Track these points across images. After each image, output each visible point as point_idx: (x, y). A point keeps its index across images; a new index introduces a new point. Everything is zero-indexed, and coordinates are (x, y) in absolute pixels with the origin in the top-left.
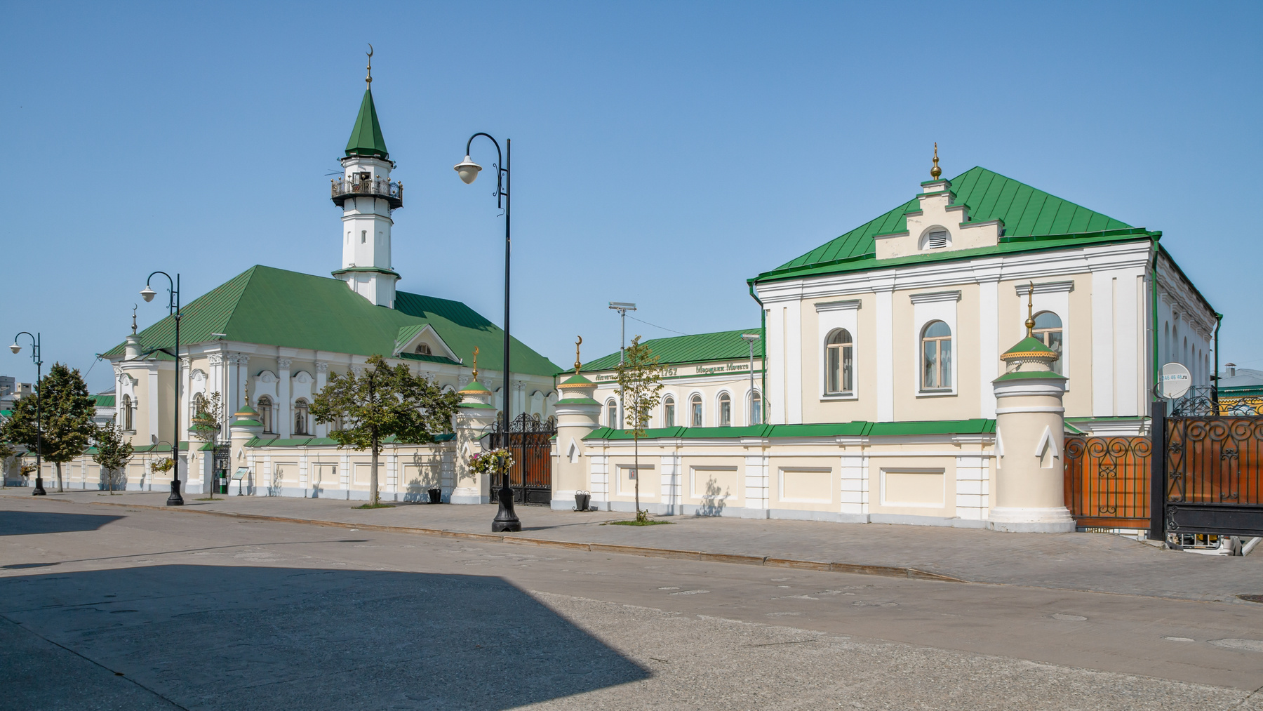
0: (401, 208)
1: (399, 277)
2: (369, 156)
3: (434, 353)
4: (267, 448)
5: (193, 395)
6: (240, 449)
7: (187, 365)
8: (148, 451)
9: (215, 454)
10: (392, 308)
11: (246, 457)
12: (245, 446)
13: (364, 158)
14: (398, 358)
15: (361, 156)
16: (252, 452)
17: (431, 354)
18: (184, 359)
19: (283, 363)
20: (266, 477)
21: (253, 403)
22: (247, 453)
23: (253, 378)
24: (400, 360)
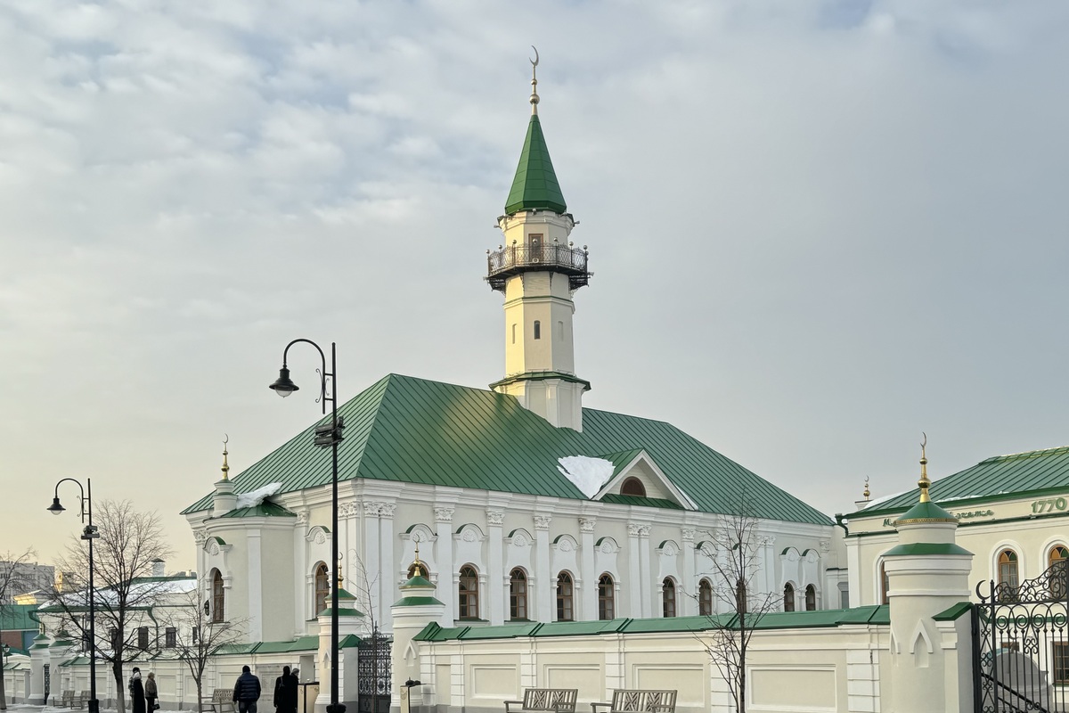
0: (586, 286)
1: (587, 386)
2: (542, 211)
3: (651, 493)
4: (456, 642)
5: (312, 565)
6: (409, 645)
7: (303, 520)
8: (251, 653)
9: (359, 653)
10: (580, 431)
11: (418, 657)
12: (416, 639)
13: (535, 213)
14: (600, 501)
15: (531, 211)
16: (426, 649)
17: (645, 494)
18: (297, 511)
19: (442, 512)
20: (456, 690)
21: (401, 573)
22: (419, 650)
23: (400, 535)
24: (602, 505)
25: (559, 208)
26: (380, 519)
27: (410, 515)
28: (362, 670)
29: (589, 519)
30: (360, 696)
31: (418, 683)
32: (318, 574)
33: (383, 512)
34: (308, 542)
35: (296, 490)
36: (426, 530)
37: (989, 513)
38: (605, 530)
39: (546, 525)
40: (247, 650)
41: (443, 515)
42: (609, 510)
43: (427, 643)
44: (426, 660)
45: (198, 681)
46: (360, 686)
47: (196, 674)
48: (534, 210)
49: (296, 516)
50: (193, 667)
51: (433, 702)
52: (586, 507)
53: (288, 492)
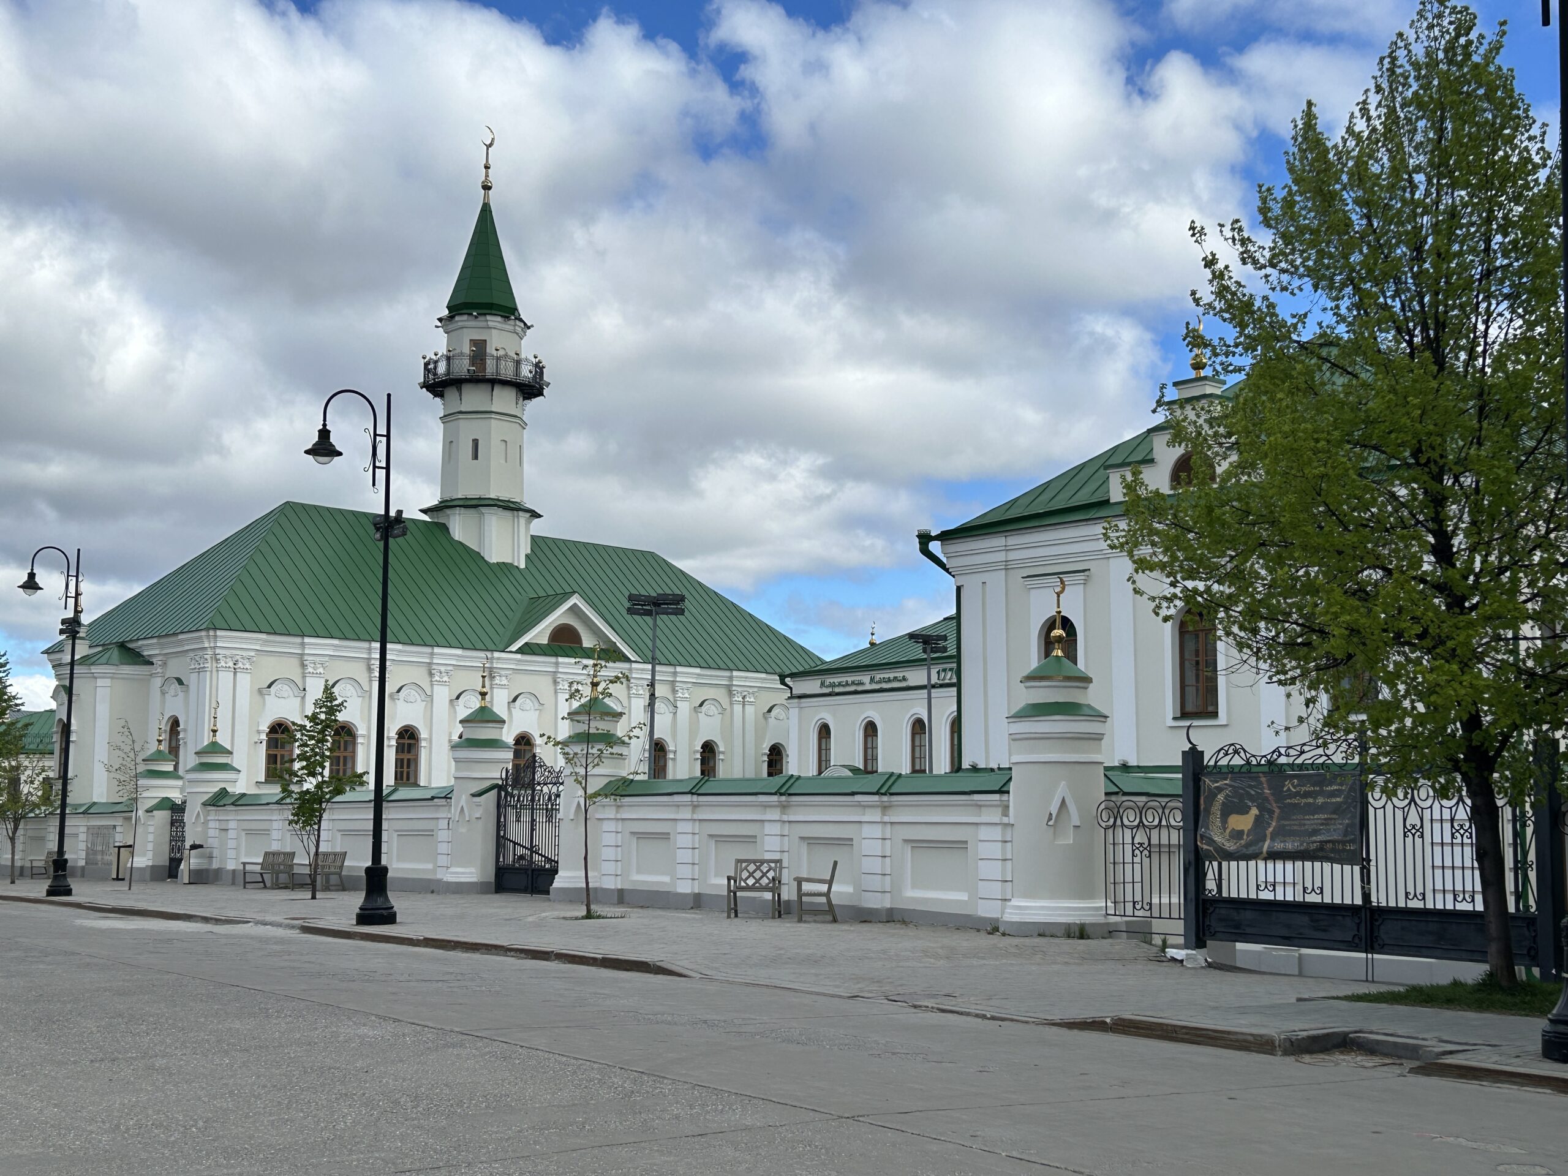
0: (541, 398)
1: (535, 515)
2: (485, 314)
3: (588, 642)
4: (233, 808)
5: (166, 718)
6: (199, 809)
7: (159, 670)
8: (83, 813)
9: (172, 816)
10: (522, 566)
11: (206, 822)
12: (204, 804)
13: (476, 317)
14: (516, 652)
15: (471, 314)
16: (214, 814)
17: (581, 644)
18: (154, 660)
19: (312, 665)
20: (231, 854)
21: (259, 732)
22: (208, 815)
23: (260, 691)
24: (519, 656)
25: (509, 311)
26: (235, 673)
27: (272, 668)
28: (174, 834)
29: (503, 672)
30: (171, 860)
31: (201, 846)
32: (171, 730)
33: (240, 665)
34: (163, 693)
35: (152, 637)
36: (292, 686)
37: (904, 679)
38: (523, 683)
39: (446, 679)
40: (81, 811)
41: (314, 668)
42: (527, 661)
43: (213, 808)
44: (212, 824)
45: (12, 839)
46: (172, 850)
47: (11, 835)
48: (475, 314)
49: (153, 664)
50: (9, 827)
51: (215, 865)
52: (499, 659)
53: (144, 638)
